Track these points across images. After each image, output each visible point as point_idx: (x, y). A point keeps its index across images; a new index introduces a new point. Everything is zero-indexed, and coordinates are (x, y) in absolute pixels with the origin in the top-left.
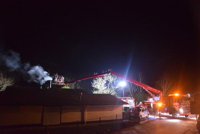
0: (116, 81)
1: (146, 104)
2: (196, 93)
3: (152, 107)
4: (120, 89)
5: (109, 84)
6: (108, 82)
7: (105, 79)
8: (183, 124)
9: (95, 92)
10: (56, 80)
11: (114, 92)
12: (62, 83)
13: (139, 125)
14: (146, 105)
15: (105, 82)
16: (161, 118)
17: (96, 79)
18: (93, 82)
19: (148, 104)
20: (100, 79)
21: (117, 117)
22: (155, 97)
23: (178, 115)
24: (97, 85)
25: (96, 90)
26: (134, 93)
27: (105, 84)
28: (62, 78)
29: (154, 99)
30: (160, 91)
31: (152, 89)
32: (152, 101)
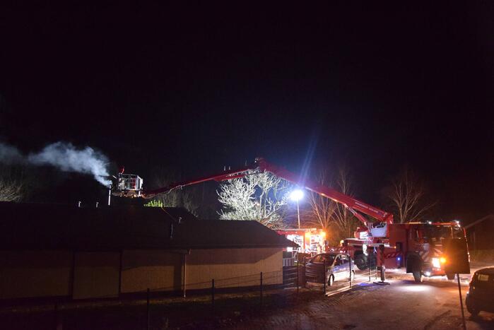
0: (278, 187)
1: (352, 245)
2: (484, 219)
3: (366, 254)
4: (289, 208)
5: (261, 196)
6: (258, 190)
7: (251, 183)
8: (437, 298)
9: (227, 217)
10: (122, 184)
11: (274, 216)
12: (137, 192)
13: (323, 300)
14: (350, 248)
15: (253, 192)
16: (386, 281)
17: (228, 184)
18: (220, 191)
19: (355, 246)
20: (239, 184)
21: (261, 279)
22: (374, 227)
23: (427, 275)
24: (232, 198)
25: (230, 209)
26: (329, 217)
27: (252, 196)
28: (137, 182)
29: (370, 234)
30: (386, 213)
31: (367, 208)
32: (367, 238)
